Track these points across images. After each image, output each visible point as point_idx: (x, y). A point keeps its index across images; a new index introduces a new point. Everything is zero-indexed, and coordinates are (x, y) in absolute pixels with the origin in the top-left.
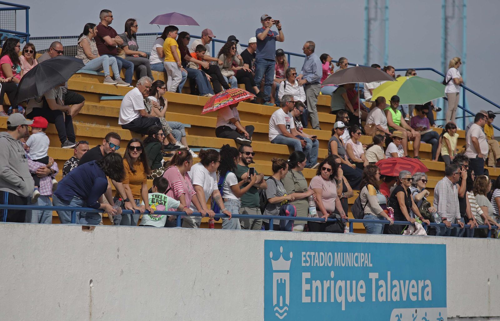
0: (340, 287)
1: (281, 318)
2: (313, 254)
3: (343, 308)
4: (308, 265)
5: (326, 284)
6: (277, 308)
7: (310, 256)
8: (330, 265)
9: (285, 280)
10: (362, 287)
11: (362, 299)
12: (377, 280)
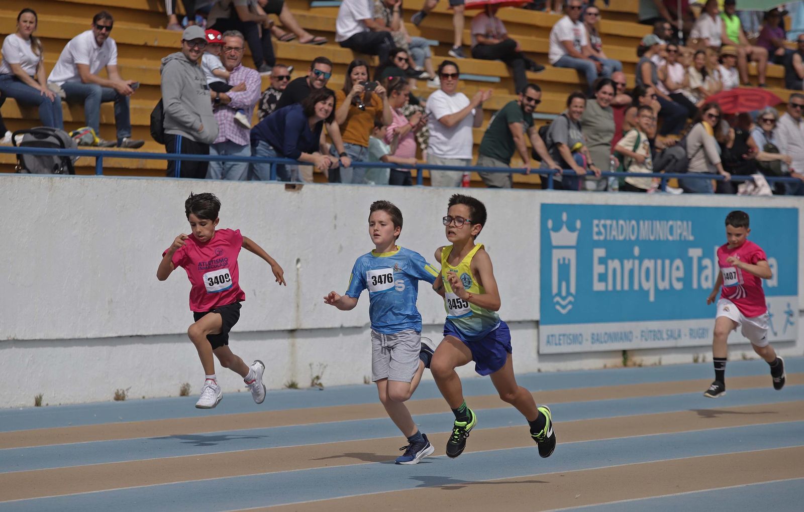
0: (648, 270)
1: (564, 312)
2: (608, 222)
3: (652, 298)
4: (602, 238)
5: (628, 265)
6: (557, 299)
7: (605, 226)
8: (633, 238)
9: (569, 260)
10: (678, 268)
11: (678, 286)
12: (700, 259)
